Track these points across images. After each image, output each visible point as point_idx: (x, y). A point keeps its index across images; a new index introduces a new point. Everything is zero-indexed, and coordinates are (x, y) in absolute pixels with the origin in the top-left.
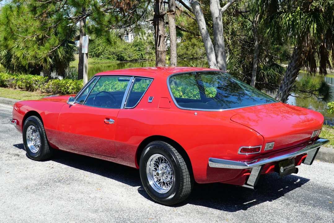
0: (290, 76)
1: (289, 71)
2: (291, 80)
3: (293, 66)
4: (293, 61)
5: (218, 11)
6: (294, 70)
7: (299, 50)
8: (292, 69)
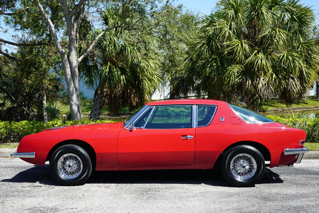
0: (97, 115)
1: (96, 112)
2: (97, 117)
3: (98, 107)
4: (98, 103)
5: (76, 61)
6: (99, 110)
7: (102, 95)
8: (97, 109)
